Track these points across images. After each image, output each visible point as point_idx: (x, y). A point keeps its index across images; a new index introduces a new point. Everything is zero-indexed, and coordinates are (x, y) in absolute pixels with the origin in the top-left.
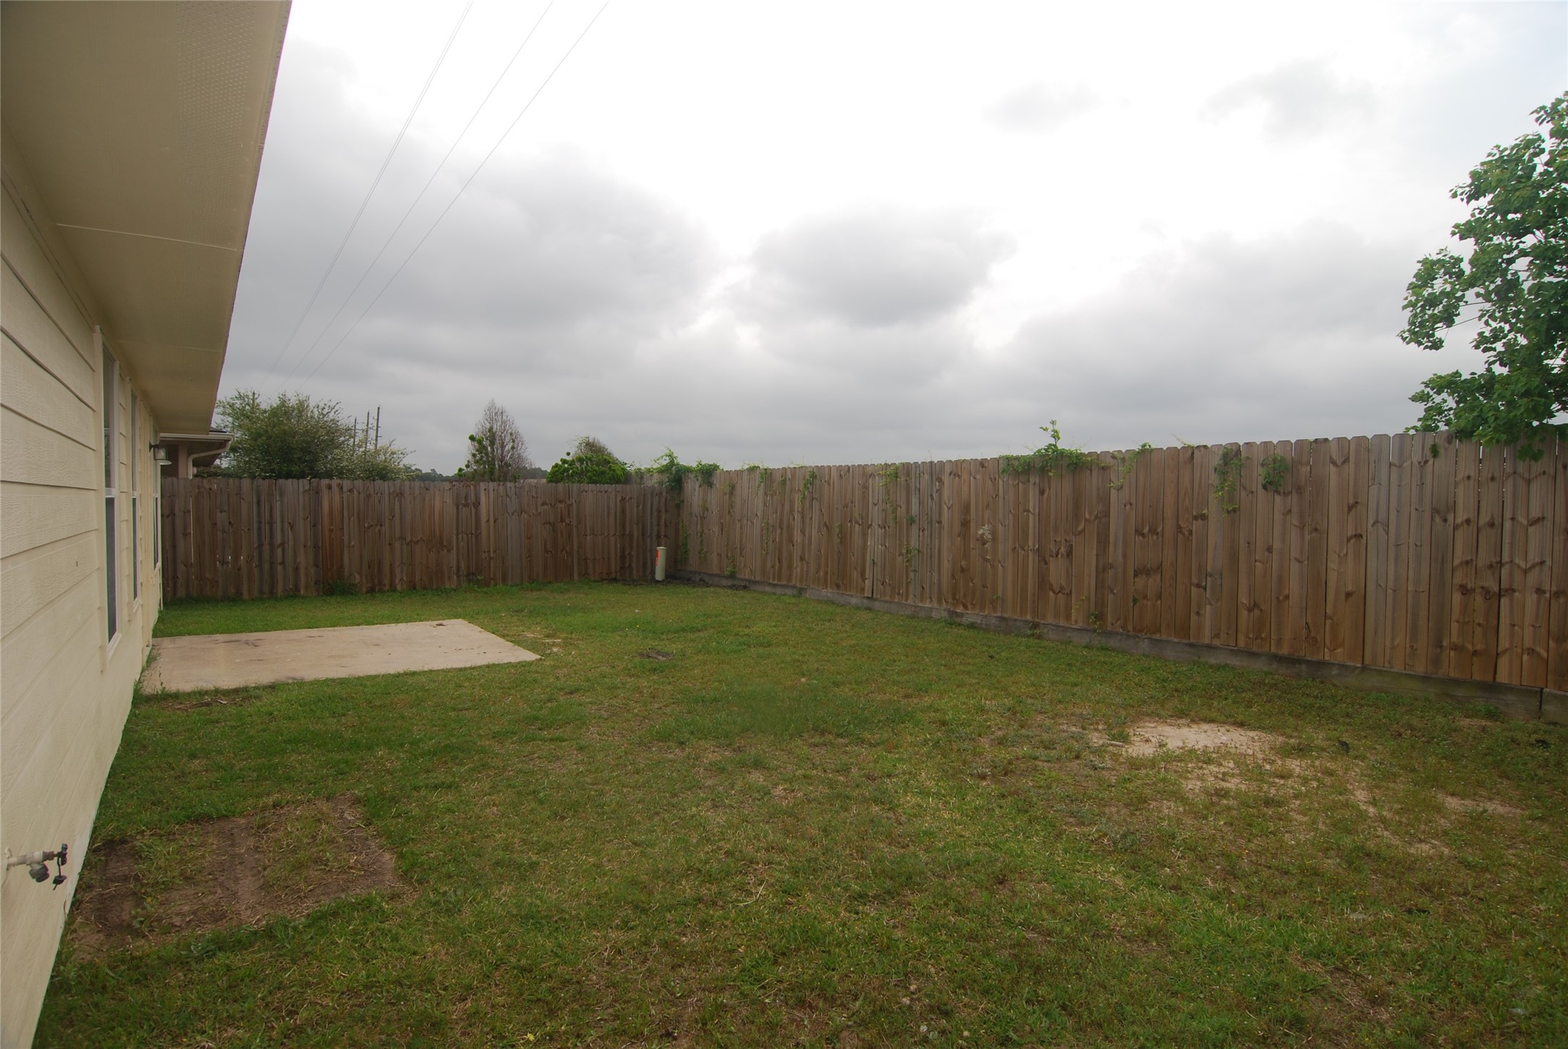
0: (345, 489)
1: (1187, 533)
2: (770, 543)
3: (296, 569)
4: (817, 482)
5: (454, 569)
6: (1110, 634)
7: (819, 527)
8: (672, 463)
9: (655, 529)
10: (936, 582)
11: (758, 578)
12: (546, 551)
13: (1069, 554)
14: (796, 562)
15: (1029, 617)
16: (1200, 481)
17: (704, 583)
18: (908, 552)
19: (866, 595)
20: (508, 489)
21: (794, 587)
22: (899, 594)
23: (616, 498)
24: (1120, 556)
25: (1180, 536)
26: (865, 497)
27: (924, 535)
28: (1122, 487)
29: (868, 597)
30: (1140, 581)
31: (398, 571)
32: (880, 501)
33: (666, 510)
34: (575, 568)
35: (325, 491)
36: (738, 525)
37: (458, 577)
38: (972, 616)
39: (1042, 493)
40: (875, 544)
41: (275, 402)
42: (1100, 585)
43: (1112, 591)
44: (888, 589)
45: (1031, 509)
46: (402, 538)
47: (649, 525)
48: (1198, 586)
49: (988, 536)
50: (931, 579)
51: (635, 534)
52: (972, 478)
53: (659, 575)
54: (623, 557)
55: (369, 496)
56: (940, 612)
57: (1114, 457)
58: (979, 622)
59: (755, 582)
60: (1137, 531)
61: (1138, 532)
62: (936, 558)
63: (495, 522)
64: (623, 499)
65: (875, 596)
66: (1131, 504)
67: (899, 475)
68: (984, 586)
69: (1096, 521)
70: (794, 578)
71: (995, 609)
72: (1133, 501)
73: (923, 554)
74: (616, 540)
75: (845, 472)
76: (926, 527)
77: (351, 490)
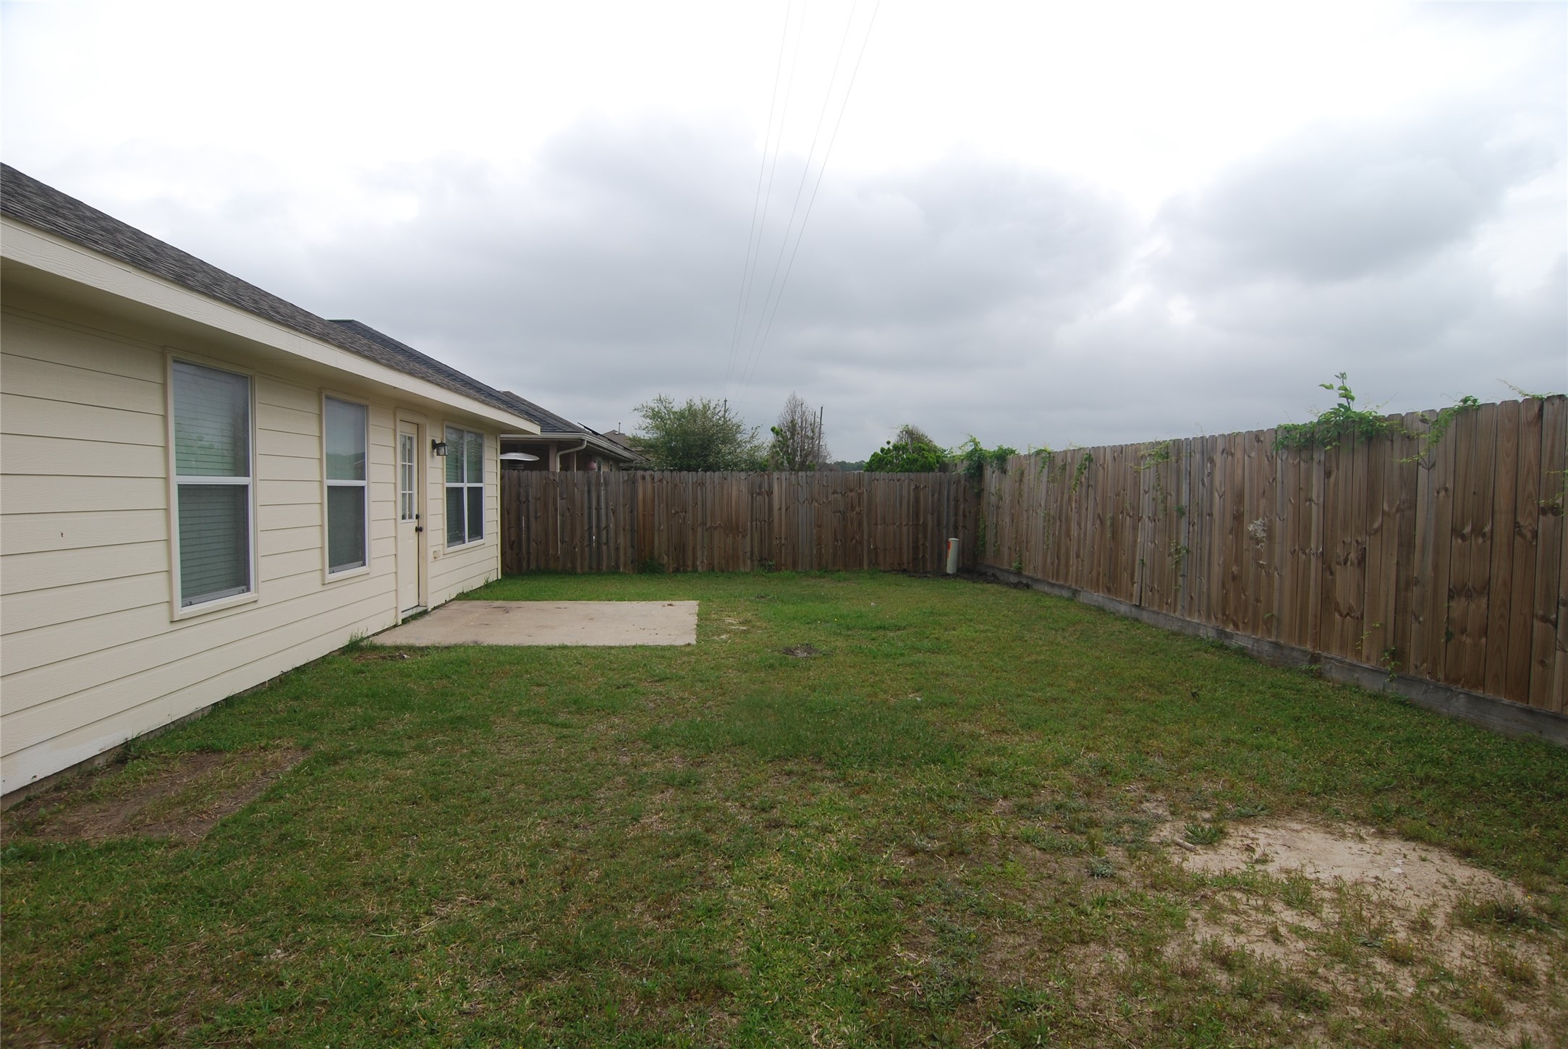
0: (656, 480)
1: (1529, 535)
2: (1051, 537)
4: (1093, 466)
5: (748, 554)
6: (1411, 681)
7: (1094, 517)
8: (975, 451)
9: (952, 519)
10: (1205, 590)
11: (1039, 576)
12: (836, 540)
13: (1362, 561)
14: (1073, 561)
15: (1309, 647)
16: (1552, 453)
17: (995, 579)
18: (1178, 551)
19: (1134, 603)
20: (800, 478)
21: (1069, 588)
22: (1167, 603)
23: (909, 487)
24: (1430, 567)
25: (1518, 539)
26: (1136, 483)
27: (1194, 530)
28: (1434, 465)
29: (1135, 605)
30: (1458, 606)
31: (699, 553)
32: (1151, 487)
33: (965, 500)
34: (865, 557)
35: (640, 481)
36: (1025, 516)
37: (752, 561)
38: (1242, 639)
39: (1328, 474)
40: (1144, 540)
41: (684, 406)
42: (1401, 608)
43: (1417, 619)
44: (1157, 595)
45: (1314, 497)
46: (704, 524)
47: (945, 515)
48: (1545, 619)
49: (1261, 534)
50: (1200, 587)
51: (930, 524)
52: (1246, 457)
53: (950, 568)
54: (916, 548)
55: (676, 485)
56: (1208, 632)
57: (1424, 421)
58: (1250, 646)
59: (1037, 581)
60: (1453, 530)
61: (1456, 532)
62: (1206, 559)
63: (786, 510)
64: (917, 488)
65: (1143, 605)
66: (1446, 490)
67: (1170, 454)
68: (1257, 600)
69: (1398, 515)
70: (1070, 578)
71: (1269, 632)
72: (1449, 485)
73: (1192, 554)
74: (908, 530)
75: (1120, 452)
76: (1196, 521)
77: (661, 481)
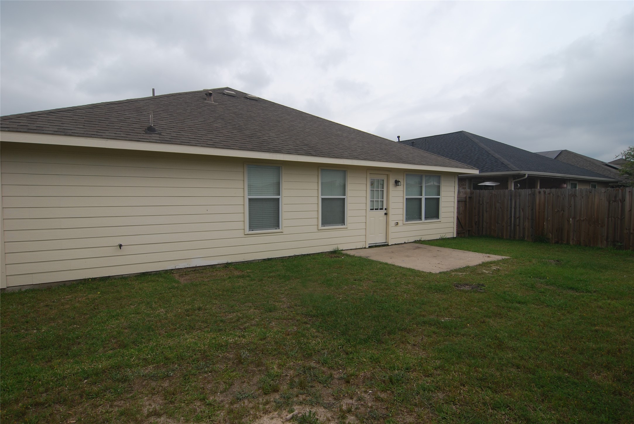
0: (547, 193)
3: (524, 228)
5: (605, 237)
31: (571, 234)
35: (538, 194)
37: (607, 242)
46: (575, 218)
77: (549, 194)
